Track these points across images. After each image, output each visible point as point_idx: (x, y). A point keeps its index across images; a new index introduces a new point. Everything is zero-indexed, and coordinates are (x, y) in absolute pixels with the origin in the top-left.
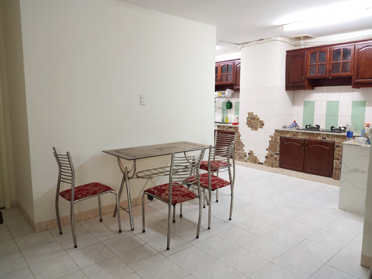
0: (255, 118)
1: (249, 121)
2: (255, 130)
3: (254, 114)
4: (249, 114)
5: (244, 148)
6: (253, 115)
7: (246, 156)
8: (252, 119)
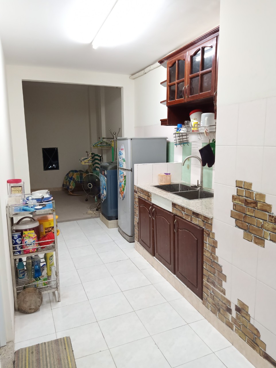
0: (256, 203)
1: (238, 208)
2: (256, 243)
3: (255, 189)
4: (239, 185)
5: (225, 285)
6: (251, 193)
7: (229, 310)
8: (247, 203)
